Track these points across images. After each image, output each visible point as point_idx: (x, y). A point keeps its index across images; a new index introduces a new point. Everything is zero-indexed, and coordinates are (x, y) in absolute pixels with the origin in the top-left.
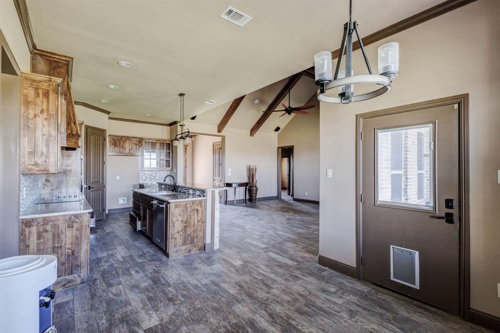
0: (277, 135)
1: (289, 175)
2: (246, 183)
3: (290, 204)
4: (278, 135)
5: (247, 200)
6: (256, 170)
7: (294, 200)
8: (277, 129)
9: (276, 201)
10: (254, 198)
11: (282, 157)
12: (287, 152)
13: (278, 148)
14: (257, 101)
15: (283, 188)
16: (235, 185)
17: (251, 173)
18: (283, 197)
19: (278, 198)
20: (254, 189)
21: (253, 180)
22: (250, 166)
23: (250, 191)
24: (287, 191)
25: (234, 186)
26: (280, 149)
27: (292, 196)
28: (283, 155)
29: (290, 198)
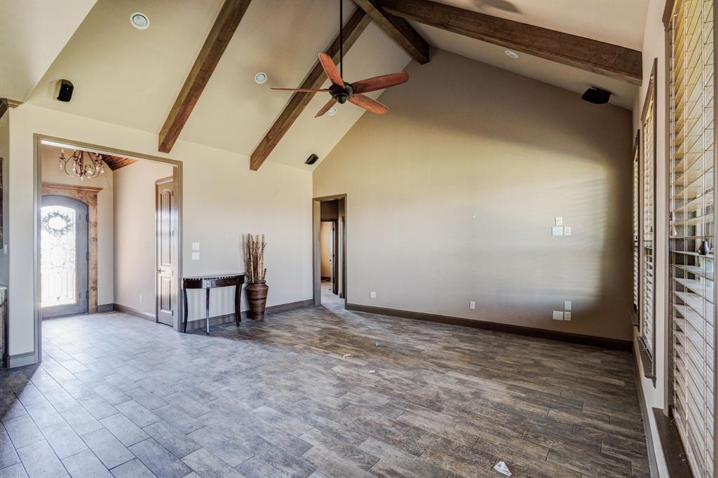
0: (311, 173)
1: (336, 256)
2: (236, 277)
3: (340, 321)
4: (314, 172)
5: (242, 316)
6: (263, 247)
7: (348, 307)
8: (312, 160)
9: (311, 312)
10: (260, 310)
11: (322, 220)
12: (332, 209)
13: (315, 200)
14: (261, 79)
15: (325, 279)
16: (209, 282)
17: (253, 253)
18: (324, 301)
19: (314, 303)
20: (259, 288)
21: (256, 269)
22: (249, 236)
23: (250, 295)
24: (330, 285)
25: (205, 284)
26: (318, 203)
27: (344, 296)
28: (324, 217)
29: (339, 301)
